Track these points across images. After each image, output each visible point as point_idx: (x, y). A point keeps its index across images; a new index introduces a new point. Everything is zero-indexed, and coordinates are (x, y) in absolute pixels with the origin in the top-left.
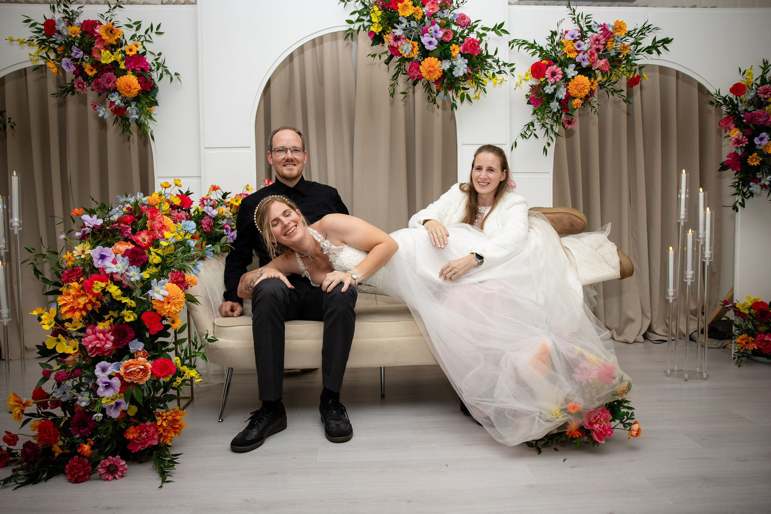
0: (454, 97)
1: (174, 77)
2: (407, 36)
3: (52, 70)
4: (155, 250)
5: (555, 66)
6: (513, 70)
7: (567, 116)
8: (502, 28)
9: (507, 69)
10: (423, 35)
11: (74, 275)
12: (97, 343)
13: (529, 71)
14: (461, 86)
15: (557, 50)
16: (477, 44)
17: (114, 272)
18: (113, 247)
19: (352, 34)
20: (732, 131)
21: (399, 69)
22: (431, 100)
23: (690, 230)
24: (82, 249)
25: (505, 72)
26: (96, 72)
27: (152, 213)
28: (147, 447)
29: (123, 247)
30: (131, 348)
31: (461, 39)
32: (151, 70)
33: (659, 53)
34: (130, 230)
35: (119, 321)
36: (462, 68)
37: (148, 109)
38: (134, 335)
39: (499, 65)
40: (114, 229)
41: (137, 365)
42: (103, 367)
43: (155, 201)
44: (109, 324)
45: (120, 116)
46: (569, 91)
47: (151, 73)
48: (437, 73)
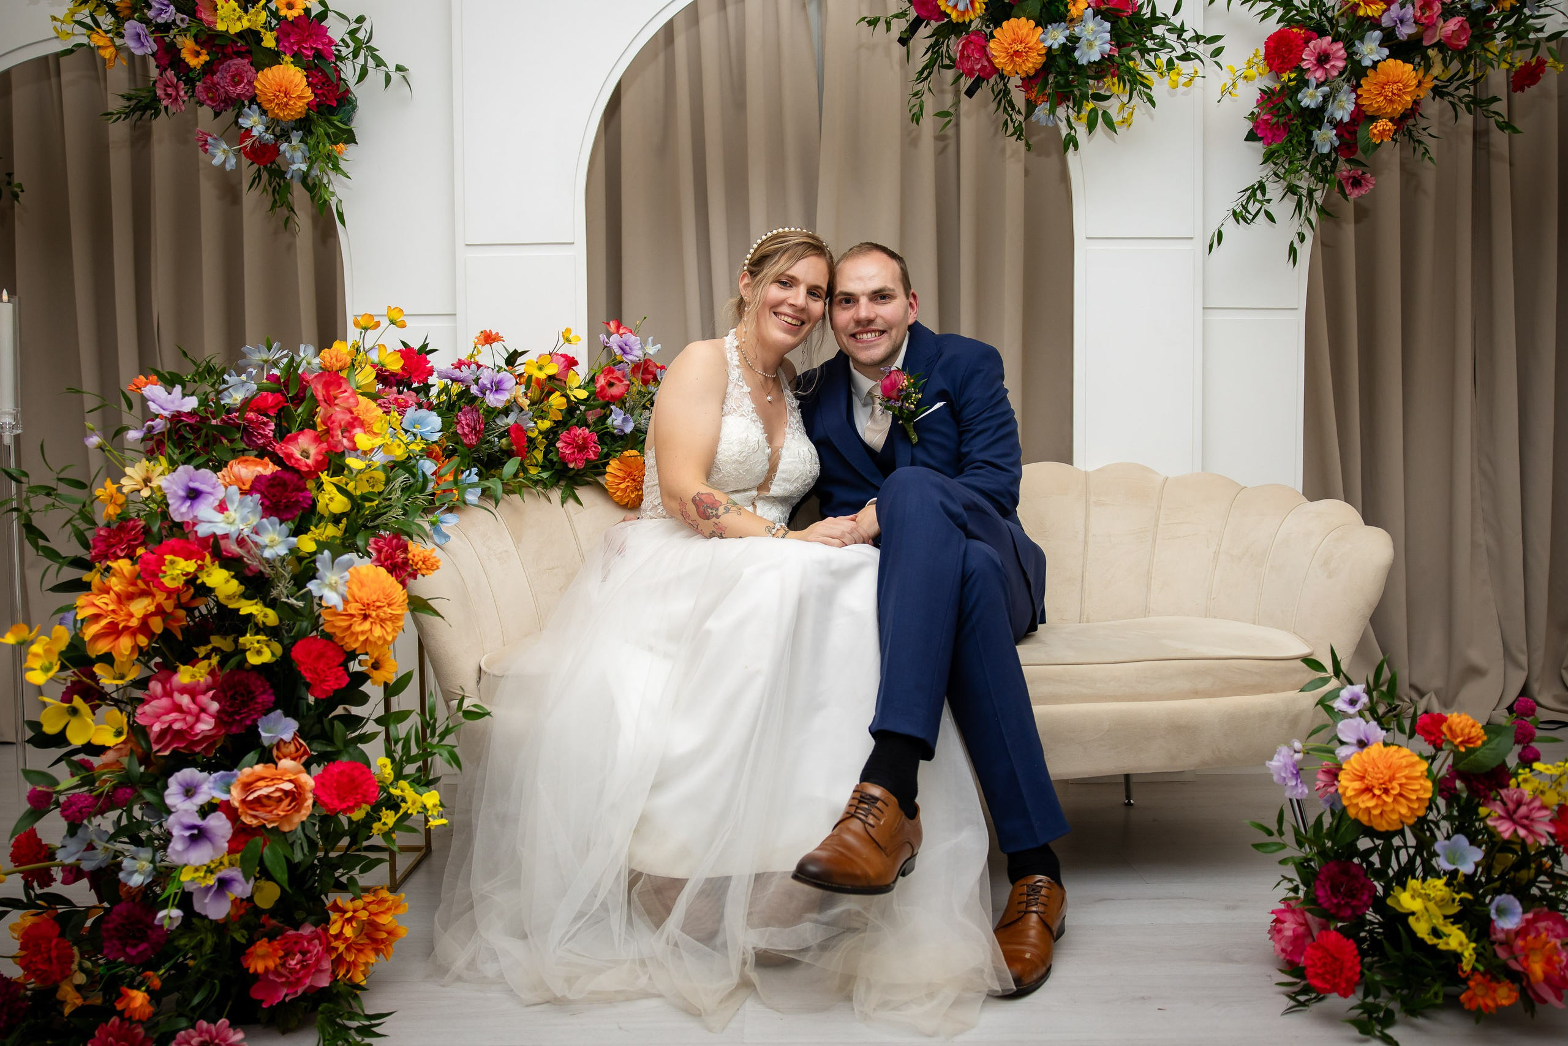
0: (1072, 120)
1: (396, 76)
3: (102, 52)
4: (335, 479)
5: (1329, 38)
6: (1217, 52)
7: (1349, 166)
9: (1201, 49)
11: (121, 542)
12: (176, 720)
13: (1255, 56)
14: (1090, 92)
17: (219, 532)
18: (224, 471)
21: (933, 53)
22: (1011, 130)
24: (143, 474)
25: (1197, 57)
26: (208, 58)
27: (327, 386)
28: (304, 993)
29: (248, 470)
30: (263, 734)
32: (340, 58)
34: (270, 429)
35: (233, 662)
36: (1097, 43)
37: (329, 147)
38: (273, 698)
39: (1184, 40)
40: (229, 424)
41: (275, 782)
42: (188, 785)
43: (339, 358)
44: (209, 670)
45: (265, 167)
46: (1361, 102)
47: (338, 63)
48: (1033, 57)
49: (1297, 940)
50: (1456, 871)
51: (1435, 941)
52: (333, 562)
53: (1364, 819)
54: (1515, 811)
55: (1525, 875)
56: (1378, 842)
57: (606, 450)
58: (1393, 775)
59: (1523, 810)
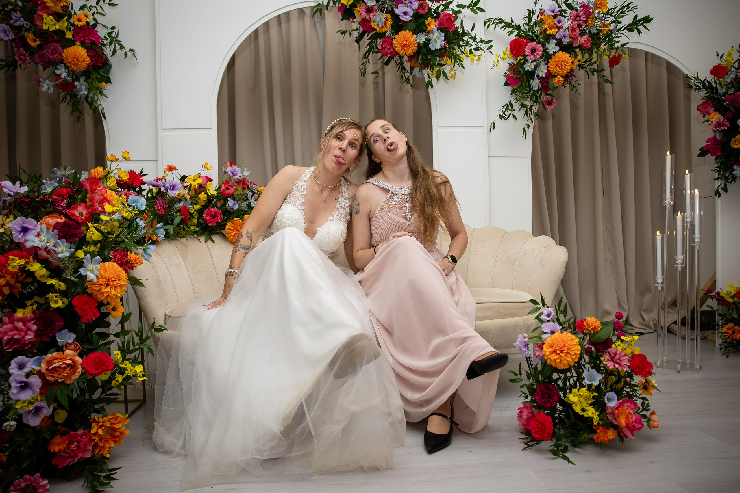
0: (430, 75)
1: (129, 54)
2: (380, 9)
4: (95, 225)
5: (536, 43)
6: (490, 47)
7: (546, 96)
8: (478, 6)
9: (484, 46)
10: (397, 7)
12: (15, 334)
13: (506, 50)
14: (437, 63)
15: (534, 30)
16: (453, 19)
17: (36, 245)
18: (41, 221)
19: (321, 9)
20: (712, 115)
21: (370, 46)
22: (404, 79)
23: (680, 212)
25: (482, 49)
26: (40, 43)
27: (91, 184)
28: (78, 461)
29: (53, 220)
30: (58, 340)
31: (435, 15)
32: (104, 45)
33: (639, 32)
34: (64, 203)
35: (44, 307)
36: (439, 41)
37: (98, 84)
38: (63, 324)
39: (476, 42)
40: (44, 200)
41: (63, 360)
42: (20, 363)
43: (98, 173)
44: (32, 311)
45: (68, 93)
46: (549, 69)
47: (103, 47)
48: (412, 47)
49: (528, 419)
50: (591, 385)
51: (583, 413)
52: (92, 260)
53: (553, 364)
54: (614, 357)
55: (619, 386)
56: (561, 375)
57: (226, 218)
58: (565, 345)
59: (617, 356)
